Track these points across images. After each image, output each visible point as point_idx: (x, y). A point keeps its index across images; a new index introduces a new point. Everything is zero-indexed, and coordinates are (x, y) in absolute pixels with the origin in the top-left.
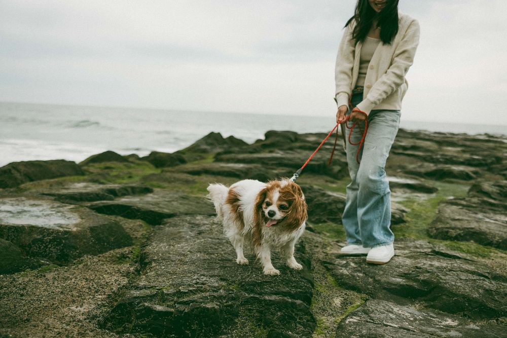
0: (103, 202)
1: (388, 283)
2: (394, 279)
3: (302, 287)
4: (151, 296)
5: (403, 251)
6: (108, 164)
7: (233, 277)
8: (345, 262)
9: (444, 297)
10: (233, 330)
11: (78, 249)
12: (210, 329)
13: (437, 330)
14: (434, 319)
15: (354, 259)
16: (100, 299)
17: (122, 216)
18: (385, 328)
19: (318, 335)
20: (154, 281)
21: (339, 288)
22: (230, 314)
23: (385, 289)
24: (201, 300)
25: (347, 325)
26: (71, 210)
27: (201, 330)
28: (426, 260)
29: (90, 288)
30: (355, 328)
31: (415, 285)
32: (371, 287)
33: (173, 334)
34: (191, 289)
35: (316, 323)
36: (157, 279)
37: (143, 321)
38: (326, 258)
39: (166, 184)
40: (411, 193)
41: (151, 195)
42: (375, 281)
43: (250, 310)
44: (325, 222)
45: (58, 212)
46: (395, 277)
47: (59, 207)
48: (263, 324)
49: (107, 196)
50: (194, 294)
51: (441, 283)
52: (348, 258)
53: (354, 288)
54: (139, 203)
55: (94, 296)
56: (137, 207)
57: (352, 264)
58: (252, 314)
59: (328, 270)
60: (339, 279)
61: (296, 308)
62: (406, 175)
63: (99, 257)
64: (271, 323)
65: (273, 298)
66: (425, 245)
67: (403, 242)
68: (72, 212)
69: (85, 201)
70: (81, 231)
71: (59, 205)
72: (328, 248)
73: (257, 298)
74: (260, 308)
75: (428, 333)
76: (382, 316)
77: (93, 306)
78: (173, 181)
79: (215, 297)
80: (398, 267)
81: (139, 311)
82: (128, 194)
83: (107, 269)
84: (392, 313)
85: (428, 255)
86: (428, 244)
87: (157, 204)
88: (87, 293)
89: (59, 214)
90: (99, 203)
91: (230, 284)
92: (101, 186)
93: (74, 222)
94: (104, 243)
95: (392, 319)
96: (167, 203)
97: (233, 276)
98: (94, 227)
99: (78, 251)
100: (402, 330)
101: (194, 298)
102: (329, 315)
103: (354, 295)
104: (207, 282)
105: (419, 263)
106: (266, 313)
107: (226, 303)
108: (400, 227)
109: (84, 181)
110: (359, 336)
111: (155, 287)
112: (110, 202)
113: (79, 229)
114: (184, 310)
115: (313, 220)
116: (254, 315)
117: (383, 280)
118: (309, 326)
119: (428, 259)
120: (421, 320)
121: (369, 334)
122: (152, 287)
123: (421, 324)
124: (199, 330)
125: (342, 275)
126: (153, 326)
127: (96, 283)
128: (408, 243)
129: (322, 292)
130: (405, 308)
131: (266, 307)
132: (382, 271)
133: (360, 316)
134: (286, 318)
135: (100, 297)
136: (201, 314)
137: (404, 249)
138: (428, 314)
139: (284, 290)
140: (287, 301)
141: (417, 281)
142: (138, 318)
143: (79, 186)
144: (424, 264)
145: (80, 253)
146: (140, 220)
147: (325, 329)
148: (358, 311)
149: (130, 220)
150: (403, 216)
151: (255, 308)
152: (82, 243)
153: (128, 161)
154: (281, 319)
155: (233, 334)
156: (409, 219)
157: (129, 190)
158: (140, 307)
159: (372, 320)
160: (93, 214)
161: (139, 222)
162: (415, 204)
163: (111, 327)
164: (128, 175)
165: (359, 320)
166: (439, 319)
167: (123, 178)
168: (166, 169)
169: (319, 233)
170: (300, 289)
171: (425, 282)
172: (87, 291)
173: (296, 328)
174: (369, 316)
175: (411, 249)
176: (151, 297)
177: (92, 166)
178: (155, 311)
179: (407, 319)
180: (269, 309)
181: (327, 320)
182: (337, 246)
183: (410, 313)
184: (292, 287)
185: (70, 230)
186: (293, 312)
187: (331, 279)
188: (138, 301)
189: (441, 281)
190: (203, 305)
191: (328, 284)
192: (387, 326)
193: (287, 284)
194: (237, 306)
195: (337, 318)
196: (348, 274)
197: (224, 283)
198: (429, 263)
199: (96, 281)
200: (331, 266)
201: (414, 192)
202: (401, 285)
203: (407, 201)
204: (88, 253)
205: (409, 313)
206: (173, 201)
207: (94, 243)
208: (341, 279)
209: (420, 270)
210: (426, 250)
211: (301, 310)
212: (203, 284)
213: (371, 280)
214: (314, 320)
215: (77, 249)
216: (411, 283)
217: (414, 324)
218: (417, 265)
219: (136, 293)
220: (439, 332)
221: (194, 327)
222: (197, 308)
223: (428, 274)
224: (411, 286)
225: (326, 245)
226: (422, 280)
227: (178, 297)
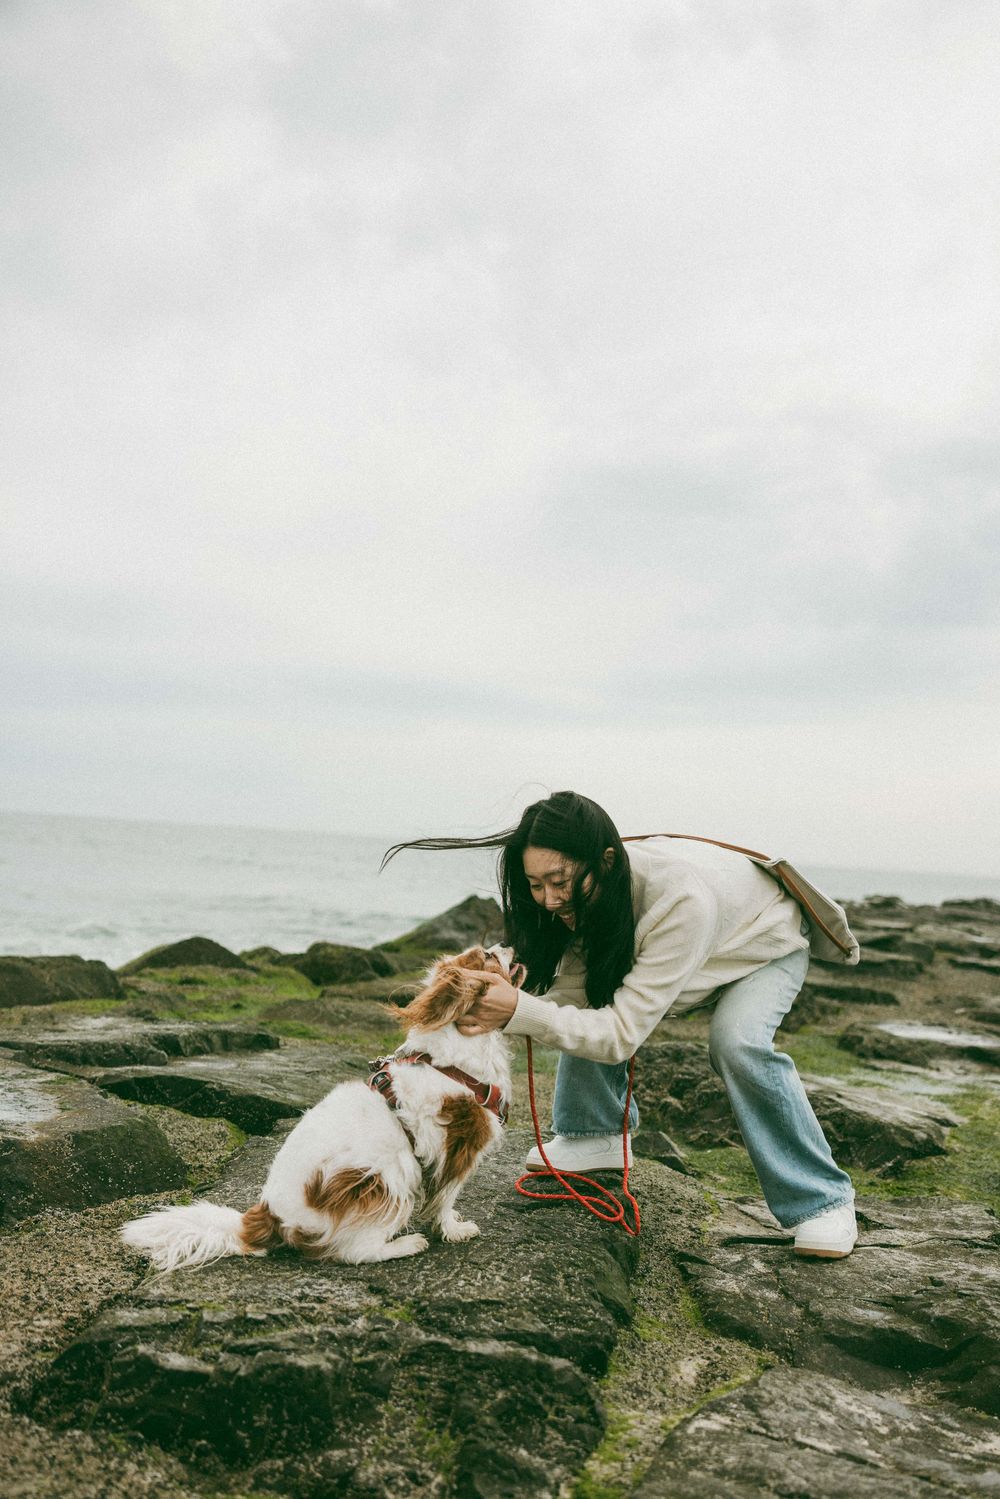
0: (137, 1068)
1: (842, 1323)
2: (860, 1312)
3: (585, 1321)
4: (163, 1327)
5: (911, 1234)
6: (191, 972)
7: (404, 1284)
8: (738, 1258)
9: (994, 1372)
10: (367, 1436)
11: (32, 1192)
12: (303, 1429)
13: (948, 1466)
14: (950, 1434)
15: (766, 1250)
16: (41, 1331)
17: (177, 1108)
18: (796, 1450)
19: (602, 1462)
20: (191, 1286)
21: (704, 1330)
22: (366, 1390)
23: (830, 1338)
24: (291, 1345)
25: (688, 1437)
26: (46, 1087)
27: (278, 1431)
28: (967, 1262)
29: (26, 1298)
30: (709, 1448)
31: (916, 1330)
32: (792, 1331)
33: (204, 1438)
34: (276, 1311)
35: (603, 1429)
36: (202, 1280)
37: (127, 1396)
38: (692, 1245)
39: (322, 1029)
40: (982, 1073)
41: (271, 1055)
42: (808, 1314)
43: (421, 1380)
44: (723, 1144)
45: (10, 1090)
46: (864, 1307)
47: (18, 1076)
48: (450, 1424)
49: (152, 1052)
50: (284, 1325)
51: (988, 1327)
52: (751, 1245)
53: (744, 1333)
54: (231, 1075)
55: (30, 1320)
56: (221, 1086)
57: (759, 1266)
58: (425, 1392)
59: (687, 1277)
60: (707, 1305)
61: (550, 1381)
62: (978, 1024)
63: (86, 1215)
64: (473, 1420)
65: (492, 1348)
66: (977, 1218)
67: (919, 1209)
68: (44, 1090)
69: (92, 1065)
70: (48, 1141)
71: (18, 1071)
72: (710, 1218)
73: (446, 1345)
74: (449, 1375)
75: (915, 1474)
76: (797, 1417)
77: (15, 1348)
78: (342, 1021)
79: (332, 1337)
80: (879, 1277)
81: (119, 1367)
82: (212, 1051)
83: (92, 1248)
84: (826, 1408)
85: (976, 1246)
86: (986, 1216)
87: (275, 1079)
88: (16, 1311)
89: (11, 1096)
90: (127, 1072)
91: (389, 1305)
92: (147, 1028)
93: (40, 1117)
94: (106, 1176)
95: (822, 1427)
96: (303, 1077)
97: (406, 1281)
98: (87, 1133)
99: (32, 1196)
100: (840, 1461)
101: (274, 1337)
102: (652, 1407)
103: (740, 1353)
104: (331, 1296)
105: (944, 1269)
106: (462, 1390)
107: (361, 1355)
108: (929, 1167)
109: (115, 1013)
110: (715, 1471)
111: (187, 1301)
112: (154, 1070)
113: (45, 1136)
114: (238, 1370)
115: (693, 1137)
116: (429, 1395)
117: (830, 1312)
118: (581, 1435)
119: (972, 1260)
120: (911, 1433)
121: (744, 1469)
122: (178, 1303)
123: (906, 1447)
124: (273, 1431)
125: (720, 1294)
126: (152, 1412)
127: (47, 1286)
128: (932, 1210)
129: (650, 1341)
130: (872, 1398)
131: (466, 1373)
132: (834, 1286)
133: (733, 1415)
134: (519, 1407)
135: (45, 1323)
136: (283, 1384)
137: (916, 1227)
138: (937, 1418)
139: (532, 1328)
140: (526, 1360)
141: (922, 1319)
142: (114, 1387)
143: (93, 1026)
144: (958, 1272)
145: (37, 1202)
146: (223, 1120)
147: (629, 1446)
148: (730, 1399)
149: (198, 1120)
150: (942, 1137)
151: (437, 1373)
152: (45, 1176)
153: (244, 966)
154: (504, 1413)
155: (365, 1449)
156: (956, 1146)
157: (215, 1038)
158: (125, 1354)
159: (766, 1427)
160: (95, 1100)
161: (219, 1125)
162: (987, 1103)
163: (46, 1409)
164: (233, 1003)
165: (727, 1426)
166: (967, 1434)
167: (217, 1010)
168: (333, 989)
169: (699, 1175)
170: (579, 1326)
171: (945, 1325)
172: (17, 1305)
173: (542, 1441)
174: (759, 1416)
175: (936, 1229)
176: (164, 1332)
177: (151, 974)
178: (162, 1368)
179: (869, 1431)
180: (471, 1380)
181: (642, 1423)
182: (735, 1213)
183: (883, 1413)
184: (557, 1319)
185: (21, 1138)
186: (540, 1391)
187: (686, 1303)
188: (127, 1337)
189: (990, 1322)
190: (291, 1358)
191: (674, 1319)
192: (802, 1446)
193: (544, 1310)
194: (388, 1367)
195: (671, 1417)
196: (737, 1291)
197: (374, 1301)
198: (974, 1269)
199: (52, 1279)
200: (696, 1266)
201: (992, 1072)
202: (875, 1330)
203: (965, 1096)
204: (56, 1201)
205: (877, 1410)
206: (324, 1072)
207: (78, 1176)
208: (714, 1305)
209: (938, 1290)
210: (975, 1234)
211: (561, 1388)
212: (320, 1300)
213: (796, 1311)
214: (598, 1421)
215: (30, 1190)
216: (904, 1327)
217: (886, 1446)
218: (934, 1275)
219: (127, 1316)
220: (951, 1473)
221: (260, 1421)
222: (275, 1367)
223: (956, 1302)
224: (904, 1333)
225: (704, 1208)
226: (938, 1319)
227: (237, 1335)
